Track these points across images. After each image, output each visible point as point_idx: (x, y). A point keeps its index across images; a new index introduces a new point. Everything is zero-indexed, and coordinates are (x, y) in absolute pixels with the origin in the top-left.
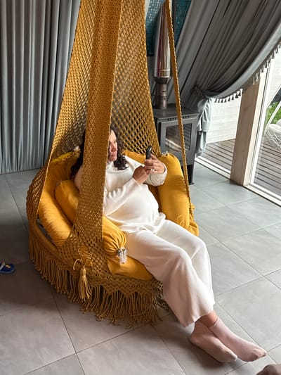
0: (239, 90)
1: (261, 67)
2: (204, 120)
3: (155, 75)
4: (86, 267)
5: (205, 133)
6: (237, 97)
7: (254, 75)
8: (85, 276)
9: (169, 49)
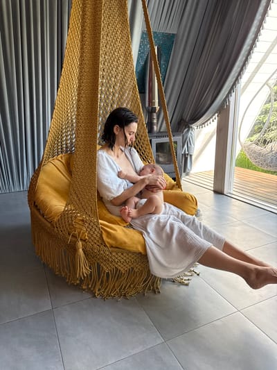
0: (214, 115)
1: (230, 92)
2: (189, 145)
3: (147, 105)
4: (81, 240)
5: (191, 156)
6: (213, 121)
7: (225, 100)
8: (81, 250)
9: (156, 81)
